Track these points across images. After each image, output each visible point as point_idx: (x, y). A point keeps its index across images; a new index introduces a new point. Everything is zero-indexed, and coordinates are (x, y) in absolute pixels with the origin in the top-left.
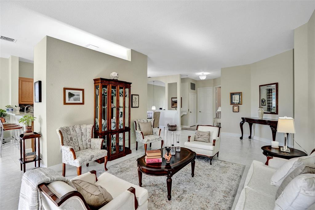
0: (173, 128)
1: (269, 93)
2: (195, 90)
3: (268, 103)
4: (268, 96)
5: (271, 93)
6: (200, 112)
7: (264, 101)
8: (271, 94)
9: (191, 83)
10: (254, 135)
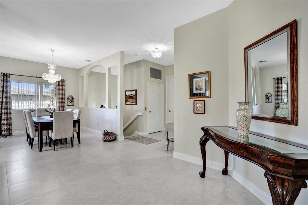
0: (108, 138)
1: (278, 83)
2: (160, 78)
3: (275, 99)
4: (276, 88)
5: (281, 83)
6: (169, 111)
7: (270, 96)
8: (280, 85)
9: (151, 68)
10: (234, 169)
